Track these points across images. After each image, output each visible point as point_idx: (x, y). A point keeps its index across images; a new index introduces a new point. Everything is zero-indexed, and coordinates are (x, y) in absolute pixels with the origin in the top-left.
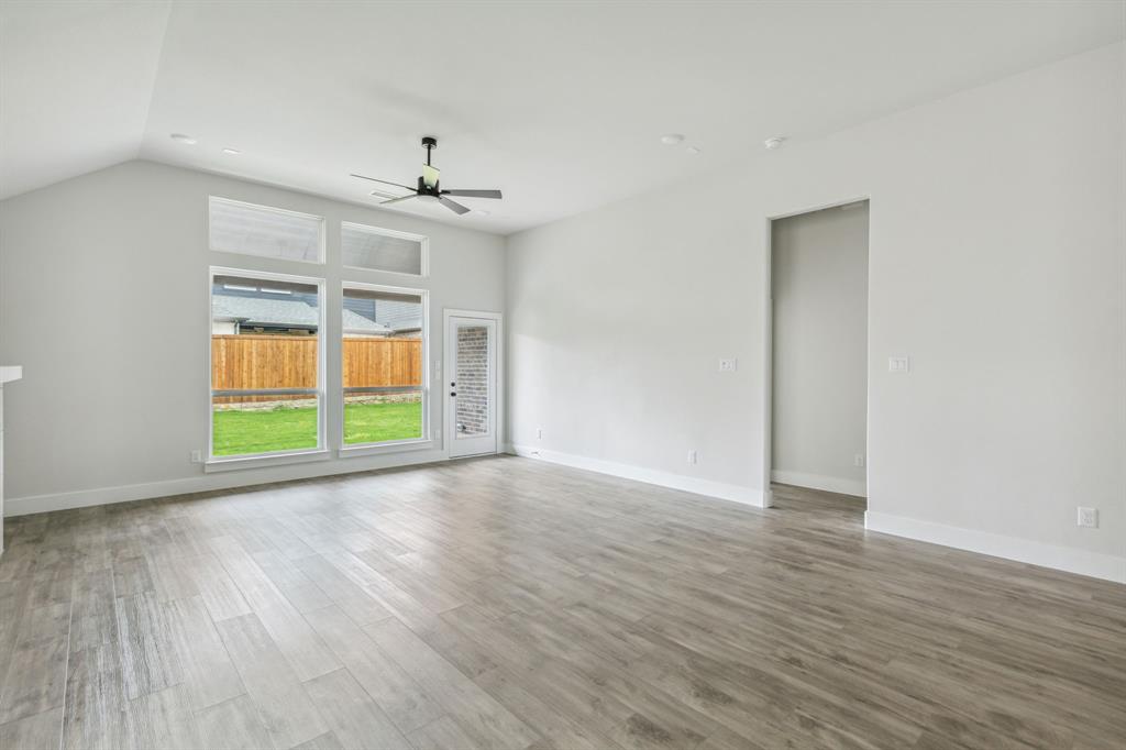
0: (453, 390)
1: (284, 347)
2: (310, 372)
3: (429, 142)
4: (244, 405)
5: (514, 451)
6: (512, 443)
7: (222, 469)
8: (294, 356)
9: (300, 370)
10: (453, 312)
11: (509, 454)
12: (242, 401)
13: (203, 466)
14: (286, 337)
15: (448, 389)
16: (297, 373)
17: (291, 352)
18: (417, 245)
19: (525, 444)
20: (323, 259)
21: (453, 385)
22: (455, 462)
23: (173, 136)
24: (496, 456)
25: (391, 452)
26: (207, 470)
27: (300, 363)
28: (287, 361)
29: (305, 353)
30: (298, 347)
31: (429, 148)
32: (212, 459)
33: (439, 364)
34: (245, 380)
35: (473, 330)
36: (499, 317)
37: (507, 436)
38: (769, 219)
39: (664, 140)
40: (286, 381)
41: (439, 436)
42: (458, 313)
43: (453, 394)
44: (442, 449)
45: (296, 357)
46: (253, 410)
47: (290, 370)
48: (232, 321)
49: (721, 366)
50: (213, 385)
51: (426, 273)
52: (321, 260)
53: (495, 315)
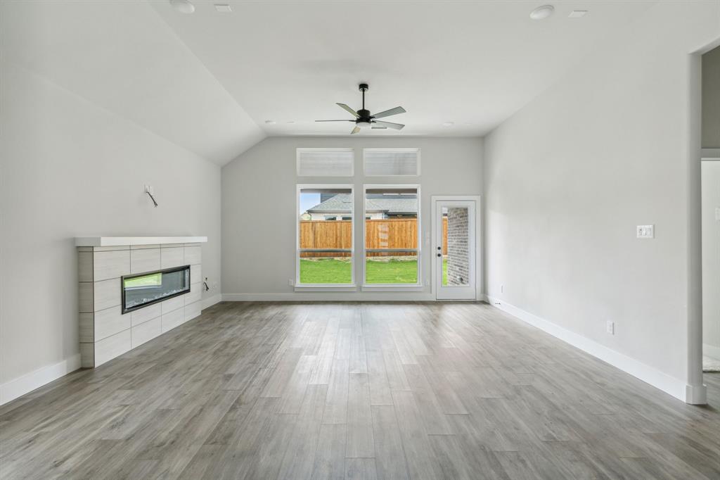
0: (439, 252)
1: (395, 225)
2: (409, 239)
3: (363, 87)
4: (375, 258)
5: (488, 300)
6: (487, 294)
8: (400, 230)
9: (403, 238)
10: (439, 198)
11: (485, 302)
12: (374, 255)
13: (294, 288)
14: (396, 220)
15: (435, 251)
16: (402, 240)
17: (399, 228)
18: (414, 154)
19: (494, 297)
21: (439, 248)
22: (440, 303)
23: (266, 122)
24: (475, 302)
26: (296, 290)
27: (403, 235)
28: (396, 233)
29: (406, 227)
30: (402, 225)
31: (364, 91)
32: (298, 284)
33: (428, 234)
34: (376, 244)
35: (458, 209)
36: (478, 198)
37: (485, 290)
39: (534, 16)
40: (396, 244)
41: (429, 284)
42: (443, 198)
43: (439, 255)
44: (431, 292)
45: (402, 231)
46: (379, 261)
47: (398, 239)
48: (380, 212)
49: (638, 234)
51: (419, 173)
52: (352, 174)
53: (474, 198)
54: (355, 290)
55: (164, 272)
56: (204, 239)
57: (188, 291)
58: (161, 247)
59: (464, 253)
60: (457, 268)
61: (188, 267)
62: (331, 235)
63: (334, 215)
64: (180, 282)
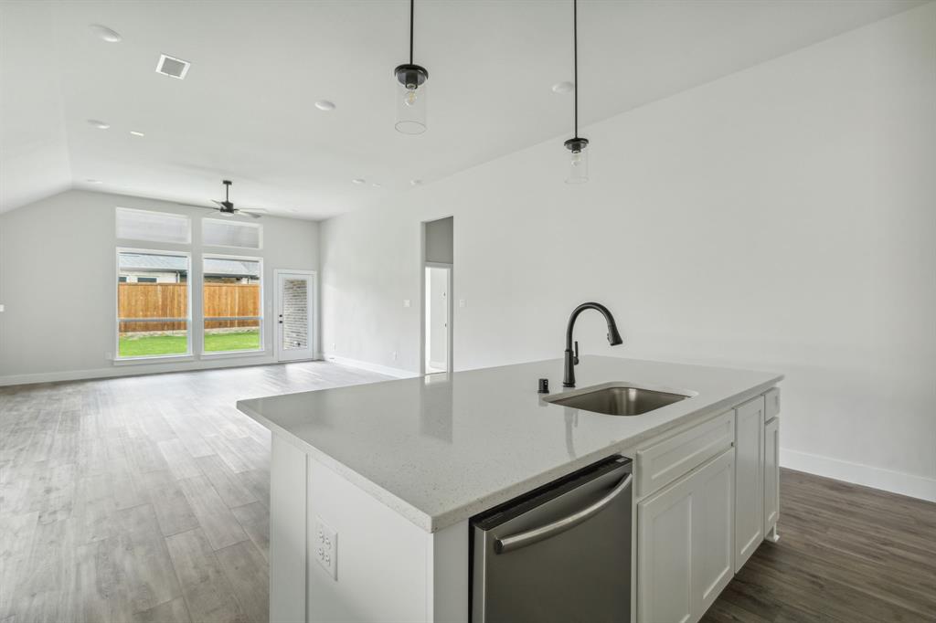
0: (280, 319)
3: (227, 183)
5: (323, 357)
6: (323, 353)
7: (123, 364)
10: (280, 271)
11: (321, 360)
13: (112, 362)
15: (277, 319)
18: (256, 229)
19: (327, 356)
20: (189, 241)
21: (281, 316)
22: (282, 364)
24: (312, 360)
25: (235, 357)
26: (115, 364)
31: (227, 186)
32: (119, 357)
33: (270, 303)
35: (296, 282)
36: (315, 273)
37: (320, 350)
38: (423, 223)
41: (271, 348)
42: (284, 271)
43: (281, 322)
44: (273, 355)
50: (119, 316)
51: (261, 245)
53: (312, 272)
54: (192, 359)
59: (303, 319)
60: (294, 335)
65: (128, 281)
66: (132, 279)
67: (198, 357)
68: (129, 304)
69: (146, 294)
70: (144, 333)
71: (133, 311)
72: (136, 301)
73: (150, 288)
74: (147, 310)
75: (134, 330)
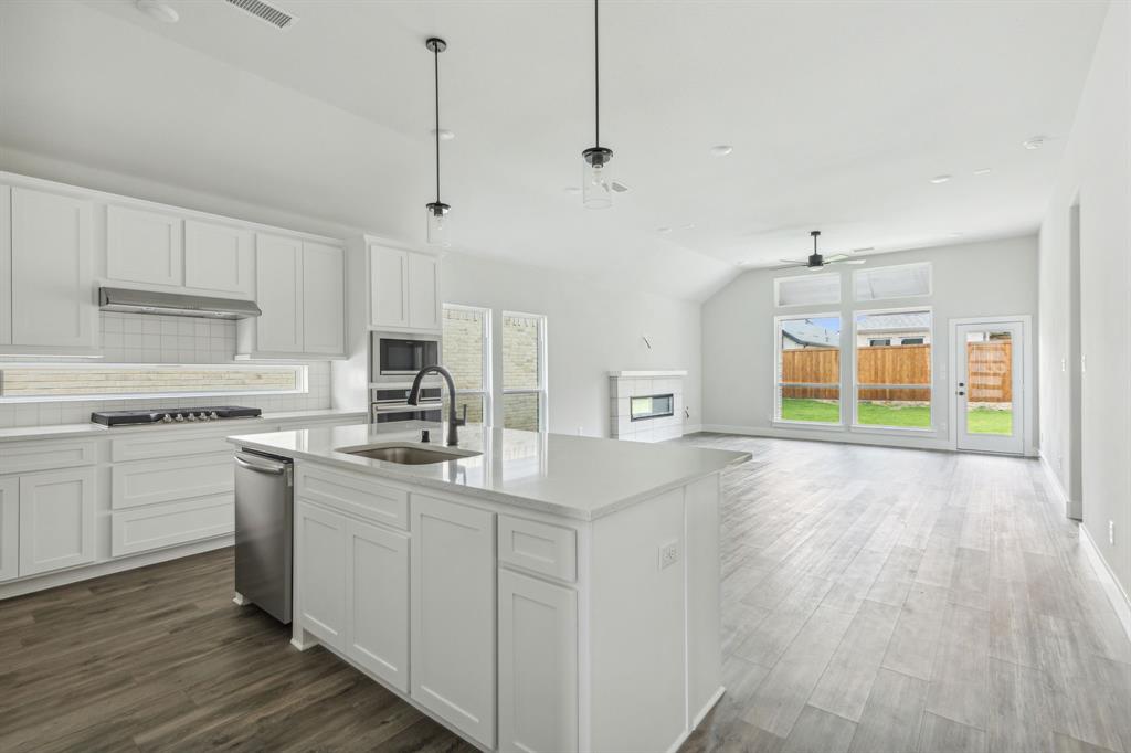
0: (961, 389)
3: (815, 234)
5: (1039, 455)
6: (1038, 448)
10: (961, 321)
11: (1034, 458)
15: (954, 388)
21: (961, 385)
24: (1022, 457)
26: (774, 425)
31: (816, 238)
33: (943, 367)
36: (1028, 319)
37: (1037, 442)
41: (944, 429)
42: (967, 320)
43: (961, 394)
44: (949, 440)
51: (931, 292)
52: (839, 301)
53: (1021, 318)
54: (842, 430)
55: (655, 397)
56: (684, 373)
57: (672, 415)
58: (653, 378)
61: (672, 395)
62: (867, 367)
63: (887, 336)
64: (666, 407)
65: (892, 344)
66: (896, 341)
67: (848, 428)
68: (894, 369)
69: (912, 358)
70: (909, 402)
71: (898, 377)
72: (902, 366)
73: (917, 351)
74: (914, 375)
75: (900, 398)
